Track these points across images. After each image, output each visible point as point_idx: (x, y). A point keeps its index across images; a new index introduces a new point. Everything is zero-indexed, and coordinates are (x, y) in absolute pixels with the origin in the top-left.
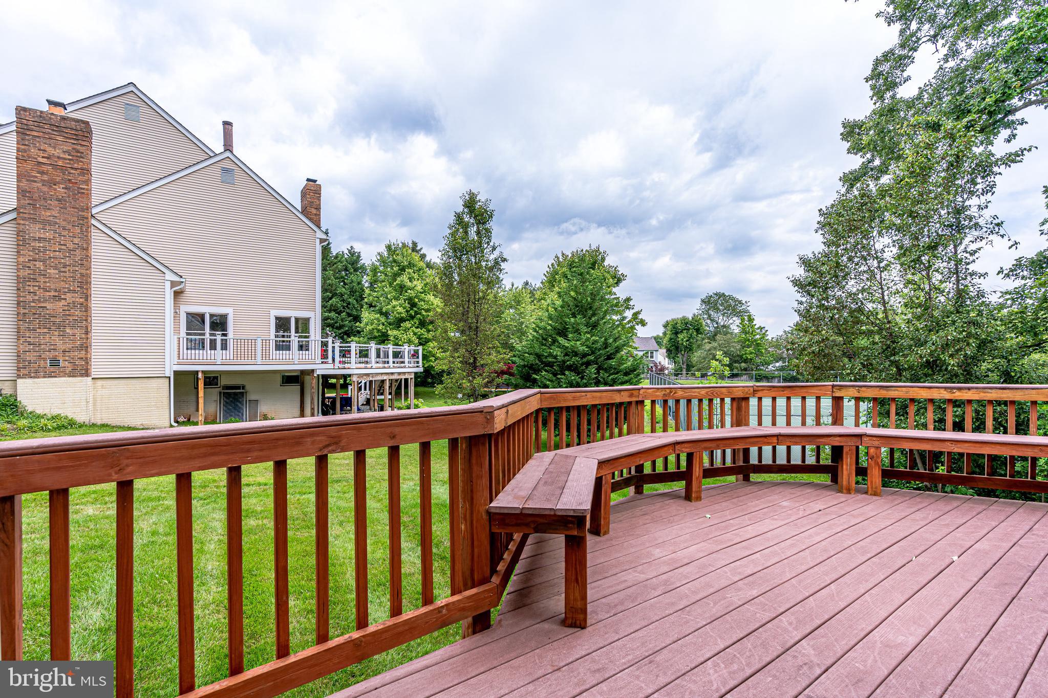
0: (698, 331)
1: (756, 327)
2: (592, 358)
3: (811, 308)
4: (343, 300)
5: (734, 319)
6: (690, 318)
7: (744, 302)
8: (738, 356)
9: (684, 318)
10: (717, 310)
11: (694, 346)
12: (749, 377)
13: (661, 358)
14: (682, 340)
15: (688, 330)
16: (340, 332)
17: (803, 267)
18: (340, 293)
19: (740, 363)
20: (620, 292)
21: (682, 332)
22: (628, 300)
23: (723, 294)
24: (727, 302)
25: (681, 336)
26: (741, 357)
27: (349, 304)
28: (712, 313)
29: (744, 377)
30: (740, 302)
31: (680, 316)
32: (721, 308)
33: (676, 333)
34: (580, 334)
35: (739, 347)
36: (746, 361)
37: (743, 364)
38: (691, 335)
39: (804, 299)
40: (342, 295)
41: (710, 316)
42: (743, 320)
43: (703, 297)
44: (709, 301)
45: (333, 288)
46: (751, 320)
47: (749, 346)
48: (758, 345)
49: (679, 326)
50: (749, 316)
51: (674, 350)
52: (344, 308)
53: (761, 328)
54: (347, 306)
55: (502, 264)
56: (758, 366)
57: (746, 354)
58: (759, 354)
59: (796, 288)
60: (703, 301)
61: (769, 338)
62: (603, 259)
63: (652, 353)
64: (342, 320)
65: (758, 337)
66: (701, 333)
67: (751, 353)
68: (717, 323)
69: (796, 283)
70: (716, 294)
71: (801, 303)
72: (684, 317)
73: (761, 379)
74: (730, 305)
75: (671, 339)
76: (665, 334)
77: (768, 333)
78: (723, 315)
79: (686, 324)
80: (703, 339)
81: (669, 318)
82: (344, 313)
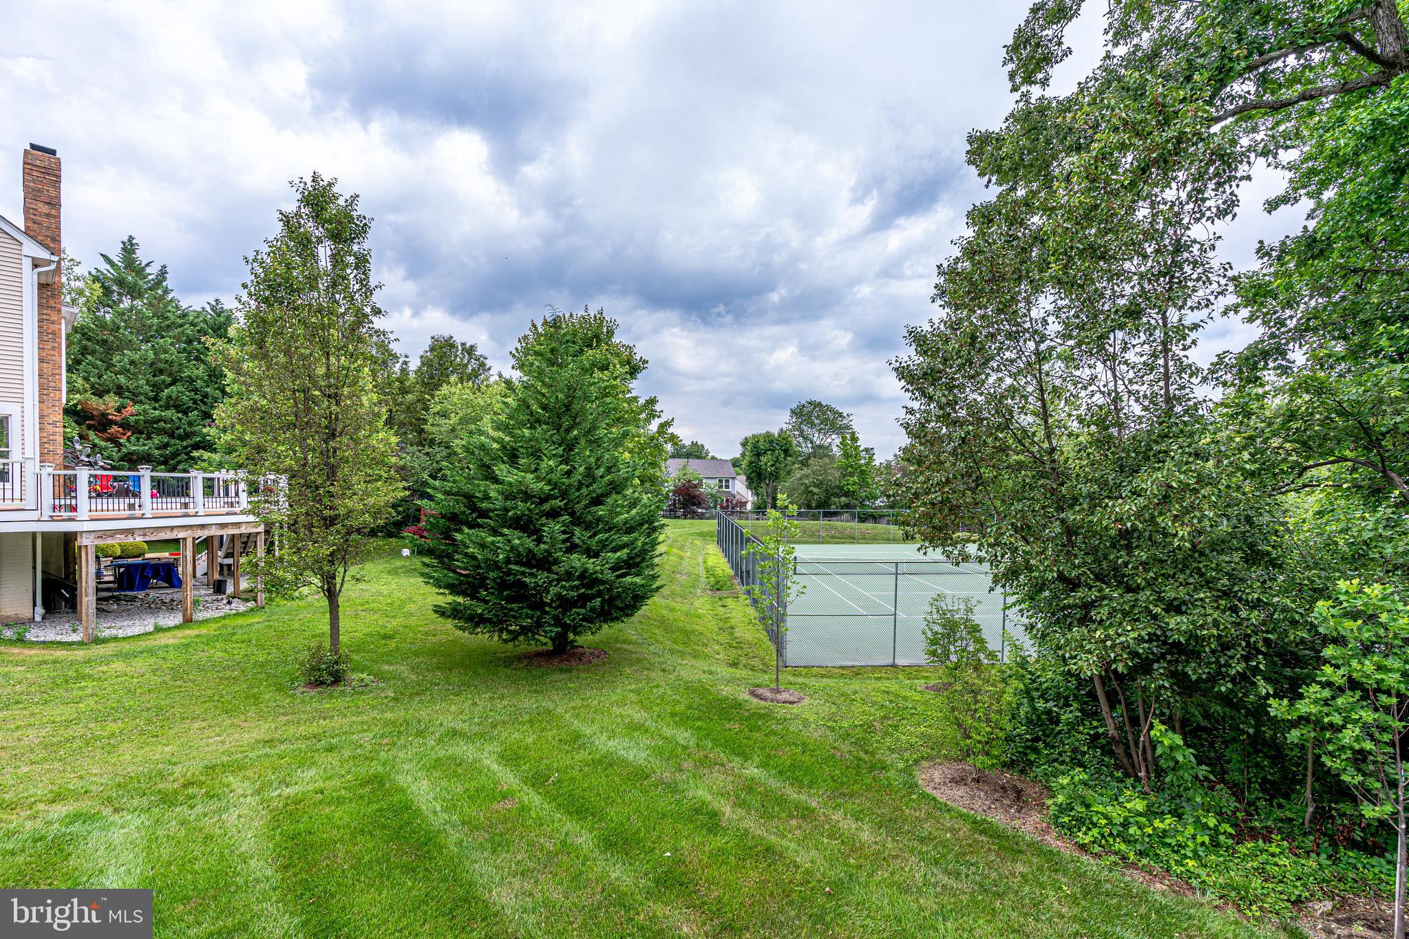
0: (786, 452)
1: (861, 449)
2: (558, 503)
3: (928, 421)
4: (196, 390)
5: (833, 436)
6: (776, 435)
7: (845, 415)
8: (838, 487)
9: (768, 435)
10: (813, 425)
11: (783, 473)
12: (851, 515)
13: (740, 488)
14: (766, 464)
15: (773, 451)
16: (185, 443)
17: (914, 346)
18: (189, 377)
19: (840, 497)
20: (638, 388)
21: (765, 453)
22: (652, 401)
23: (820, 404)
24: (824, 414)
25: (764, 459)
26: (841, 488)
27: (206, 396)
28: (805, 428)
29: (845, 516)
30: (840, 415)
31: (763, 432)
32: (817, 422)
33: (758, 455)
34: (539, 458)
35: (838, 474)
36: (847, 494)
37: (843, 499)
38: (777, 458)
39: (916, 405)
40: (192, 380)
41: (802, 431)
42: (844, 439)
43: (794, 406)
44: (801, 412)
45: (175, 369)
46: (854, 439)
47: (851, 474)
48: (862, 472)
49: (762, 445)
50: (853, 433)
51: (756, 477)
52: (195, 402)
53: (867, 450)
54: (202, 401)
55: (374, 319)
56: (863, 501)
57: (848, 484)
58: (863, 484)
59: (903, 383)
60: (793, 412)
61: (877, 463)
62: (610, 333)
63: (727, 481)
64: (190, 424)
65: (863, 462)
66: (790, 456)
67: (855, 483)
68: (812, 442)
69: (903, 373)
70: (810, 403)
71: (911, 412)
72: (768, 432)
73: (866, 519)
74: (827, 419)
75: (751, 463)
76: (743, 455)
77: (875, 457)
78: (819, 431)
79: (771, 442)
80: (794, 463)
81: (749, 434)
82: (196, 412)
